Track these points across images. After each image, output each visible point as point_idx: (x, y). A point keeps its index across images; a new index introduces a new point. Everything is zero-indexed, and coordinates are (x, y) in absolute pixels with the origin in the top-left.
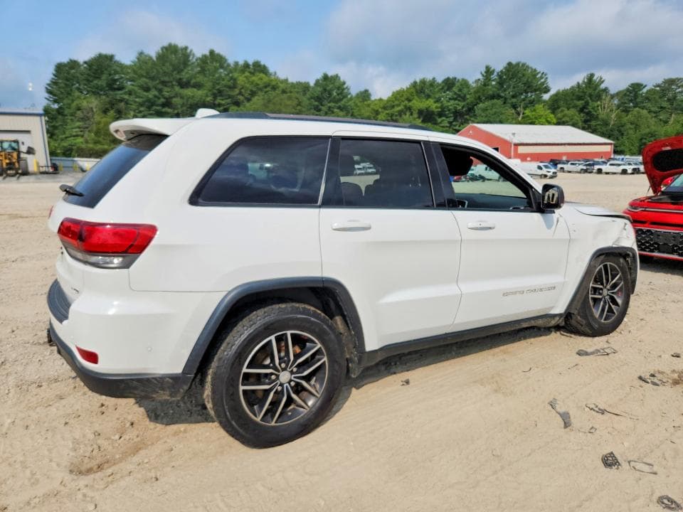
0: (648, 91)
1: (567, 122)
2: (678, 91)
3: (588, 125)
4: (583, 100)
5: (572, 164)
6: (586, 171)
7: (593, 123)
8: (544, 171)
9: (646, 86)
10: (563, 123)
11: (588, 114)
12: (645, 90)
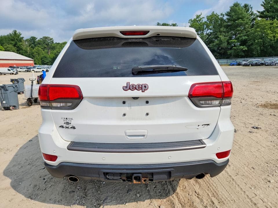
0: (38, 40)
1: (10, 50)
2: (49, 41)
3: (19, 52)
4: (14, 41)
5: (20, 68)
6: (28, 71)
7: (21, 51)
8: (12, 71)
9: (37, 38)
10: (8, 51)
11: (18, 47)
12: (37, 40)
